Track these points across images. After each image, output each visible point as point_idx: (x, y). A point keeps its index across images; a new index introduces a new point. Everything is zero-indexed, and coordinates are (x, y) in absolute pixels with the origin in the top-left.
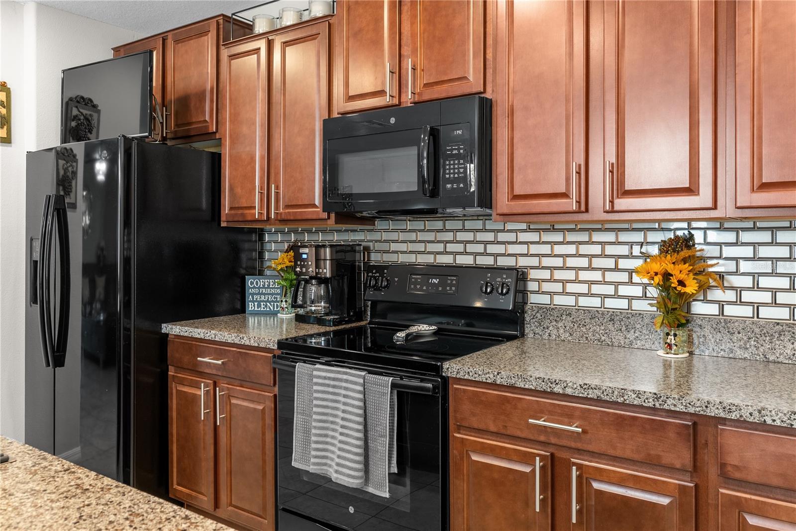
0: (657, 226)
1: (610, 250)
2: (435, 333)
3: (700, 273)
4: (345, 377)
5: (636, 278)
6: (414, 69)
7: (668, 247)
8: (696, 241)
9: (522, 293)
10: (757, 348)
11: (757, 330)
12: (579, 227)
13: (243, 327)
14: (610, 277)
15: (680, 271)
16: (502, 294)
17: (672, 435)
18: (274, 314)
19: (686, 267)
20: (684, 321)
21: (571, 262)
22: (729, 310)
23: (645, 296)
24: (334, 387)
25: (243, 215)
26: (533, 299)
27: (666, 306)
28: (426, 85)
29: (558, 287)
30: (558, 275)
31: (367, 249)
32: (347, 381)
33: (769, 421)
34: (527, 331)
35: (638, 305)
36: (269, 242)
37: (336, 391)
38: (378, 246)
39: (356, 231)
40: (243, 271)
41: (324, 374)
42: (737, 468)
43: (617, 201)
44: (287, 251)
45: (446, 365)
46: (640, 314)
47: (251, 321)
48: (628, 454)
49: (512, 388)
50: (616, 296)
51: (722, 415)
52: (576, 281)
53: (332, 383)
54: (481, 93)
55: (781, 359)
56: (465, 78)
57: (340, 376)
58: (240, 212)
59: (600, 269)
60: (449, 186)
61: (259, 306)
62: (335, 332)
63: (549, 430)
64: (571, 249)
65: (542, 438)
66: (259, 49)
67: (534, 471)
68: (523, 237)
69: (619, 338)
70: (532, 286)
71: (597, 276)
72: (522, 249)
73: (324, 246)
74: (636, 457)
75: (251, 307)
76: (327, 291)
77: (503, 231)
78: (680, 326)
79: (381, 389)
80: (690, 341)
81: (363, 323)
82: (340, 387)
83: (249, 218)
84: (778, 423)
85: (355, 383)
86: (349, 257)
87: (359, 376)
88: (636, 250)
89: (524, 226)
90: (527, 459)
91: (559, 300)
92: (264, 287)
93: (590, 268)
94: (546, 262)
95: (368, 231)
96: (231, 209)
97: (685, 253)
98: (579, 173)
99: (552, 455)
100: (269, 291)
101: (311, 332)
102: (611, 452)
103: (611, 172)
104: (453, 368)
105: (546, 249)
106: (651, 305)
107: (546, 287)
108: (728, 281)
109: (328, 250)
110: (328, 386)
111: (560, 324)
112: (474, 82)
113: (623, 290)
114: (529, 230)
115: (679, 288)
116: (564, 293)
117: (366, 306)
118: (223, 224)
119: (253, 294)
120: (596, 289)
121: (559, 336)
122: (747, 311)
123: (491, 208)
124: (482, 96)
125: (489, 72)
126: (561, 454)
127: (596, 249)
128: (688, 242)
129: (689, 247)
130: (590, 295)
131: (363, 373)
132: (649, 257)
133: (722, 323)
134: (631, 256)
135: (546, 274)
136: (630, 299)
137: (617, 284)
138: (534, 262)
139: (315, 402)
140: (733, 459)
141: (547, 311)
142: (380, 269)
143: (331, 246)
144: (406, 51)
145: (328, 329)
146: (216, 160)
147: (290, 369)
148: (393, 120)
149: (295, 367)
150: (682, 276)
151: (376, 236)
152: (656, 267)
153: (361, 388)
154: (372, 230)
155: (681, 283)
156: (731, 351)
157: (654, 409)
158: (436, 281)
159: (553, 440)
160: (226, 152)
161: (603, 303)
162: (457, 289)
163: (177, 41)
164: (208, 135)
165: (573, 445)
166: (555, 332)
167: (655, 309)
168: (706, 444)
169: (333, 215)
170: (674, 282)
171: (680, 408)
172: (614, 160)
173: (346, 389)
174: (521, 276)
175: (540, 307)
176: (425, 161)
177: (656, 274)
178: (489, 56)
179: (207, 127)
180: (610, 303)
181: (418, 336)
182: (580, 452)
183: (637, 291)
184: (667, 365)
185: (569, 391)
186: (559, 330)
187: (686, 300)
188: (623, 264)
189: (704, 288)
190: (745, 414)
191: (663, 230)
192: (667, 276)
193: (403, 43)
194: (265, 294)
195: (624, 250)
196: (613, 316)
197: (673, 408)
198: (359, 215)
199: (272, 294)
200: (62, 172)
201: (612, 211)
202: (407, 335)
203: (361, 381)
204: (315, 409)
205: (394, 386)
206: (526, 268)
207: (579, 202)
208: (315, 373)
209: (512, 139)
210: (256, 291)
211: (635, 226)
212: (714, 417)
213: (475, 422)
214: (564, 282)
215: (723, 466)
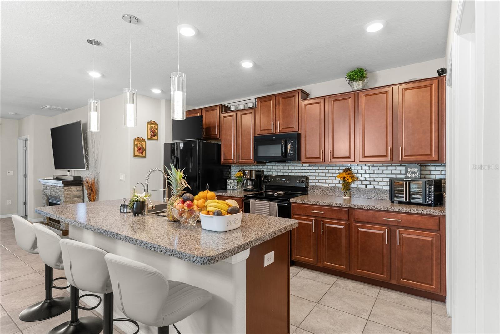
0: (342, 165)
1: (330, 171)
2: (284, 194)
3: (353, 177)
4: (264, 203)
5: (337, 179)
6: (279, 124)
7: (345, 171)
8: (352, 169)
9: (308, 183)
10: (366, 195)
11: (366, 191)
12: (323, 165)
13: (226, 192)
14: (331, 178)
15: (347, 177)
16: (302, 183)
17: (344, 212)
18: (235, 190)
19: (349, 175)
20: (348, 189)
21: (320, 174)
22: (360, 186)
23: (339, 183)
24: (262, 206)
25: (228, 161)
26: (310, 184)
27: (344, 185)
28: (283, 128)
29: (317, 181)
30: (317, 178)
31: (263, 171)
32: (265, 204)
33: (364, 208)
34: (309, 193)
35: (338, 185)
36: (232, 169)
37: (262, 207)
38: (266, 170)
39: (260, 166)
40: (225, 178)
41: (258, 203)
42: (357, 218)
43: (332, 159)
44: (239, 172)
45: (291, 199)
46: (338, 188)
47: (228, 191)
48: (334, 217)
49: (307, 204)
50: (332, 183)
51: (354, 207)
52: (322, 179)
53: (261, 205)
54: (297, 131)
55: (372, 198)
56: (293, 127)
57: (263, 203)
58: (227, 160)
59: (328, 176)
60: (289, 155)
61: (231, 187)
62: (256, 194)
63: (316, 213)
64: (321, 171)
65: (314, 215)
66: (233, 115)
67: (312, 223)
68: (307, 168)
69: (333, 194)
70: (310, 181)
71: (327, 178)
72: (308, 171)
73: (253, 170)
74: (336, 218)
75: (228, 188)
76: (252, 183)
77: (302, 166)
78: (348, 190)
79: (274, 206)
80: (350, 194)
81: (263, 192)
82: (263, 206)
83: (230, 162)
84: (365, 208)
85: (267, 204)
86: (259, 173)
87: (268, 203)
88: (337, 171)
89: (308, 165)
90: (311, 220)
91: (317, 184)
92: (232, 182)
93: (325, 176)
94: (314, 174)
95: (259, 166)
96: (224, 160)
97: (349, 172)
98: (323, 152)
99: (317, 219)
100: (233, 183)
101: (249, 194)
102: (330, 217)
103: (331, 152)
104: (292, 200)
105: (314, 171)
106: (341, 185)
107: (314, 181)
108: (360, 179)
109: (254, 171)
110: (260, 205)
111: (318, 191)
112: (296, 128)
113: (334, 182)
114: (309, 166)
115: (347, 181)
116: (319, 182)
117: (263, 187)
118: (221, 164)
119: (229, 184)
120: (327, 181)
121: (317, 194)
122: (364, 186)
123: (300, 160)
124: (298, 132)
125: (300, 126)
126: (319, 219)
127: (327, 171)
128: (350, 169)
129: (350, 171)
130: (325, 183)
131: (269, 202)
132: (340, 173)
133: (358, 189)
134: (336, 173)
135: (314, 178)
136: (336, 184)
137: (332, 180)
138: (311, 174)
139: (256, 210)
140: (356, 217)
141: (314, 187)
142: (268, 176)
143: (255, 170)
144: (277, 119)
145: (253, 193)
146: (219, 146)
147: (249, 202)
148: (274, 138)
149: (250, 201)
150: (348, 178)
151: (266, 167)
152: (342, 175)
153: (269, 206)
154: (265, 166)
155: (348, 179)
156: (360, 196)
157: (340, 207)
158: (284, 180)
159: (317, 216)
160: (223, 144)
161: (329, 185)
162: (290, 182)
163: (206, 111)
164: (217, 139)
165: (321, 216)
166: (316, 193)
167: (342, 186)
168: (351, 214)
169: (256, 162)
170: (346, 179)
171: (345, 206)
172: (331, 150)
173: (265, 206)
174: (307, 178)
175: (312, 186)
176: (283, 148)
177: (342, 177)
178: (300, 122)
179: (216, 136)
180: (331, 185)
181: (280, 194)
182: (323, 218)
183: (338, 182)
184: (345, 200)
185: (321, 204)
186: (318, 192)
187: (349, 184)
188: (334, 175)
189: (353, 180)
190: (359, 207)
191: (344, 166)
192: (344, 178)
193: (276, 117)
194: (232, 184)
195: (334, 171)
196: (331, 188)
197: (344, 206)
198: (263, 162)
199: (234, 184)
200: (173, 148)
201: (331, 162)
202: (278, 194)
203: (269, 204)
204: (256, 212)
205: (277, 205)
206: (308, 176)
207: (323, 160)
208: (256, 202)
209: (306, 143)
210: (230, 183)
211: (337, 165)
212: (352, 208)
213: (298, 213)
214: (319, 180)
215: (354, 218)
